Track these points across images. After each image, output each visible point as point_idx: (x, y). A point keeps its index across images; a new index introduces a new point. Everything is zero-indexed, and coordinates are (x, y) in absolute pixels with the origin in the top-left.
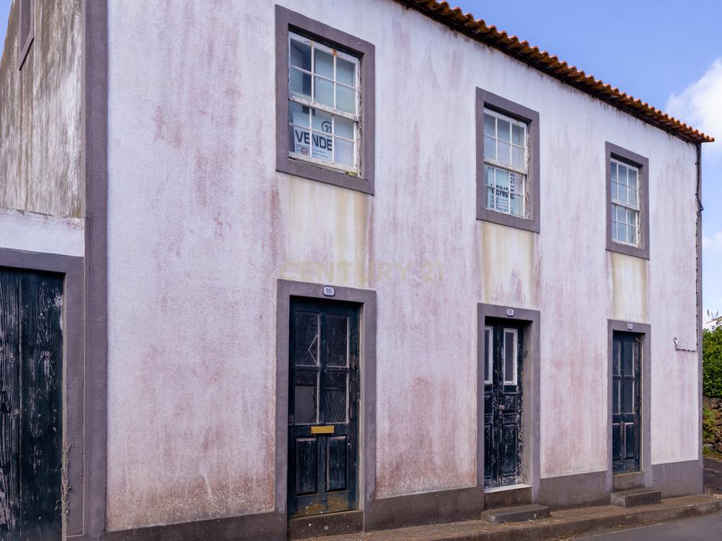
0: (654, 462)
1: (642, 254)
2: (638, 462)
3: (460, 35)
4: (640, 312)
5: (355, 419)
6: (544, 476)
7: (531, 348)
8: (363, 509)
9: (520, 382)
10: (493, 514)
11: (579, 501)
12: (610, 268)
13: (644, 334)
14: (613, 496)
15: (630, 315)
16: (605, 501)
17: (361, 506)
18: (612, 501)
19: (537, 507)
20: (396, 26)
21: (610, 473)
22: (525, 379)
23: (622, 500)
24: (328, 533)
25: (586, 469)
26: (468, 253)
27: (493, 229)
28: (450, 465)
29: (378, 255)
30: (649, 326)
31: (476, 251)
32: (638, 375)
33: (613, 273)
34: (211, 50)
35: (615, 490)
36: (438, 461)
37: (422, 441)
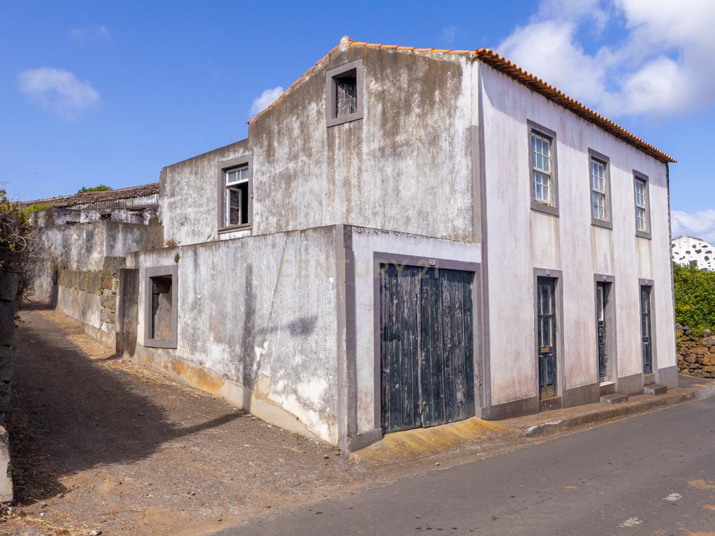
0: (659, 368)
1: (649, 236)
2: (651, 367)
3: (582, 119)
4: (649, 273)
5: (554, 344)
6: (619, 377)
7: (610, 298)
8: (561, 395)
9: (604, 319)
10: (608, 398)
11: (633, 392)
12: (638, 244)
13: (652, 286)
14: (646, 389)
15: (646, 275)
16: (641, 392)
17: (560, 393)
18: (645, 392)
19: (620, 396)
20: (562, 119)
21: (643, 374)
22: (607, 317)
23: (653, 391)
24: (552, 409)
25: (634, 373)
26: (589, 244)
27: (597, 229)
28: (588, 370)
29: (561, 251)
30: (653, 281)
31: (592, 242)
32: (649, 312)
33: (639, 250)
34: (510, 149)
35: (646, 385)
36: (584, 368)
37: (579, 356)
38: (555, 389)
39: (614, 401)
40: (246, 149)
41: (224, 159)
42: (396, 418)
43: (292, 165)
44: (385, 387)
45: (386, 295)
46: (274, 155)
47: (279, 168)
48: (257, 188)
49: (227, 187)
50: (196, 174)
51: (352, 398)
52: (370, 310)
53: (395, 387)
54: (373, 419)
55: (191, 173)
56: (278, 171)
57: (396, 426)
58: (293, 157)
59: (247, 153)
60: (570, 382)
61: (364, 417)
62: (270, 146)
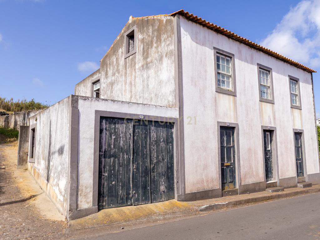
0: (308, 174)
1: (299, 108)
2: (303, 173)
3: (253, 49)
4: (300, 126)
5: (234, 161)
6: (280, 178)
7: (274, 138)
8: (238, 188)
9: (271, 149)
10: (270, 190)
11: (290, 186)
12: (292, 112)
13: (302, 133)
14: (298, 184)
15: (298, 127)
16: (296, 186)
17: (237, 187)
18: (298, 186)
19: (279, 188)
21: (297, 177)
22: (272, 148)
23: (302, 186)
24: (231, 195)
25: (290, 176)
26: (258, 111)
27: (263, 103)
28: (257, 174)
29: (238, 113)
30: (303, 130)
31: (260, 110)
32: (301, 145)
33: (293, 114)
35: (298, 183)
36: (254, 173)
37: (250, 167)
38: (235, 184)
39: (273, 191)
40: (99, 73)
41: (93, 79)
42: (112, 201)
43: (113, 78)
44: (104, 184)
45: (106, 134)
46: (108, 75)
47: (109, 80)
48: (102, 90)
49: (94, 91)
50: (85, 86)
51: (73, 189)
52: (91, 141)
53: (111, 183)
54: (92, 201)
55: (83, 86)
56: (109, 82)
57: (112, 205)
58: (114, 74)
59: (100, 75)
60: (244, 181)
61: (84, 200)
62: (107, 70)
